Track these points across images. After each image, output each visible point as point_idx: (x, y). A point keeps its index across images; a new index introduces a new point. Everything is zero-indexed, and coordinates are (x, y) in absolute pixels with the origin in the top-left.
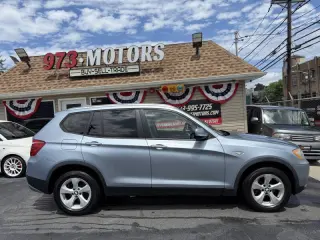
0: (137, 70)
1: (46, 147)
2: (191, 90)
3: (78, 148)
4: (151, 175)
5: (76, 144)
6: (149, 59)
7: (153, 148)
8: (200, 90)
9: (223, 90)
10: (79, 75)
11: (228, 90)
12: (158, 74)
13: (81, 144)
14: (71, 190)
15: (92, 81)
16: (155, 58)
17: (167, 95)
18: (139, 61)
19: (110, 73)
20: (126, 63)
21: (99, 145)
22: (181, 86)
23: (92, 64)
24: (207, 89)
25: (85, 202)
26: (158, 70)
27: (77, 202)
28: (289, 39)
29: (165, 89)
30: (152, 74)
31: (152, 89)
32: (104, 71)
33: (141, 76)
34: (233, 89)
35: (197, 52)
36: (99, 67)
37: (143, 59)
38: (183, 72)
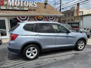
0: (28, 9)
1: (19, 36)
2: (44, 18)
3: (33, 37)
4: (56, 44)
5: (32, 35)
6: (32, 6)
7: (56, 36)
8: (47, 18)
9: (52, 18)
10: (5, 8)
11: (54, 19)
12: (35, 12)
13: (33, 35)
14: (30, 52)
15: (11, 12)
16: (34, 6)
17: (37, 19)
18: (28, 6)
19: (17, 9)
20: (24, 7)
21: (40, 35)
22: (42, 16)
23: (10, 5)
24: (48, 18)
25: (35, 55)
26: (34, 10)
27: (32, 55)
28: (60, 6)
29: (37, 17)
30: (33, 11)
31: (32, 16)
32: (15, 8)
33: (29, 11)
34: (55, 18)
35: (45, 6)
36: (13, 7)
37: (30, 6)
38: (42, 12)
